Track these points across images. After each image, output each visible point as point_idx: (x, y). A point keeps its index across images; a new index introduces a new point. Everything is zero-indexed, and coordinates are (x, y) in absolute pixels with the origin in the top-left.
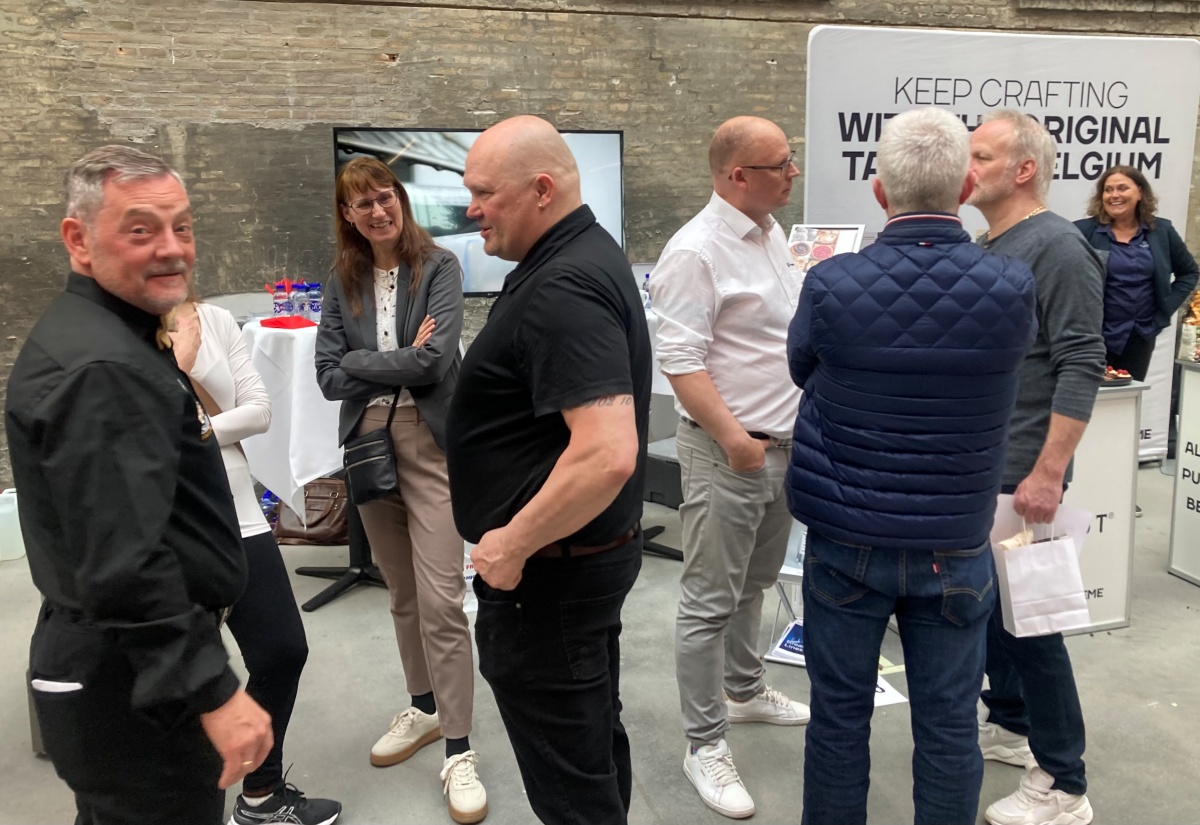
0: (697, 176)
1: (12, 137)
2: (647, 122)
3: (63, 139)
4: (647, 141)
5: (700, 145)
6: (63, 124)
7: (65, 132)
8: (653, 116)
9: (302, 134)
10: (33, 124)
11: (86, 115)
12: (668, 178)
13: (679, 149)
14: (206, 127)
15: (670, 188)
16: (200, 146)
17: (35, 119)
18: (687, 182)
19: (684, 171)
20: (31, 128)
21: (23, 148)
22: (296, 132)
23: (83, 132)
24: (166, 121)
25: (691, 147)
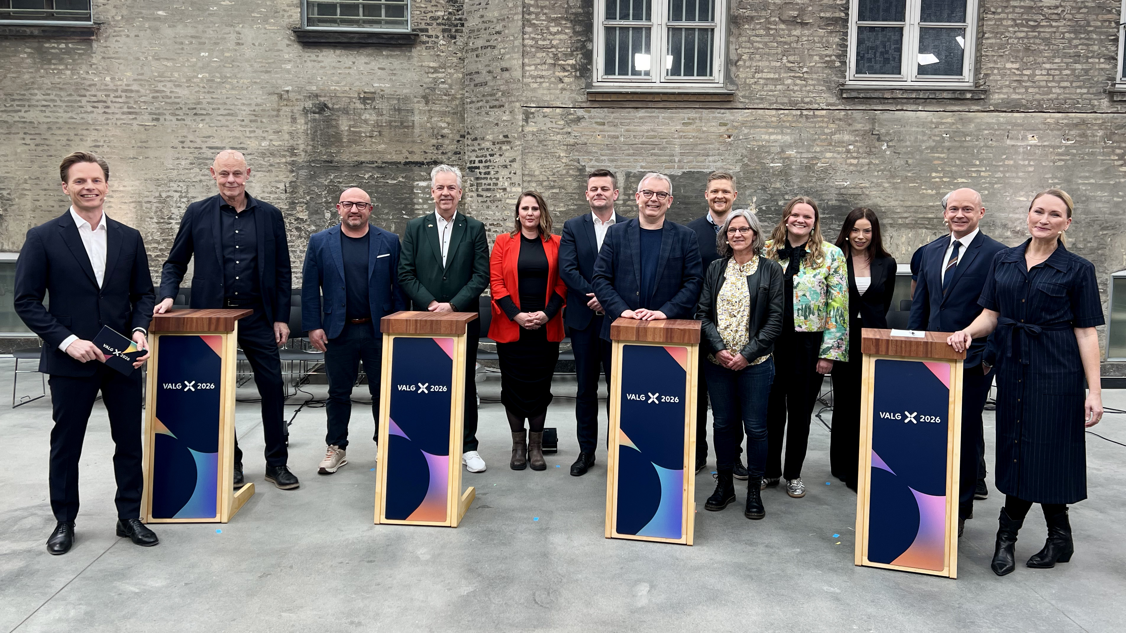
0: (897, 200)
1: (548, 178)
2: (868, 170)
3: (570, 179)
4: (868, 180)
5: (899, 183)
6: (571, 172)
7: (571, 176)
8: (872, 166)
9: (680, 177)
10: (558, 171)
11: (581, 167)
12: (879, 201)
13: (886, 185)
14: (635, 173)
15: (880, 207)
16: (631, 183)
17: (559, 169)
18: (891, 204)
19: (889, 197)
20: (557, 174)
21: (552, 183)
22: (678, 176)
23: (579, 175)
24: (616, 170)
25: (894, 183)
